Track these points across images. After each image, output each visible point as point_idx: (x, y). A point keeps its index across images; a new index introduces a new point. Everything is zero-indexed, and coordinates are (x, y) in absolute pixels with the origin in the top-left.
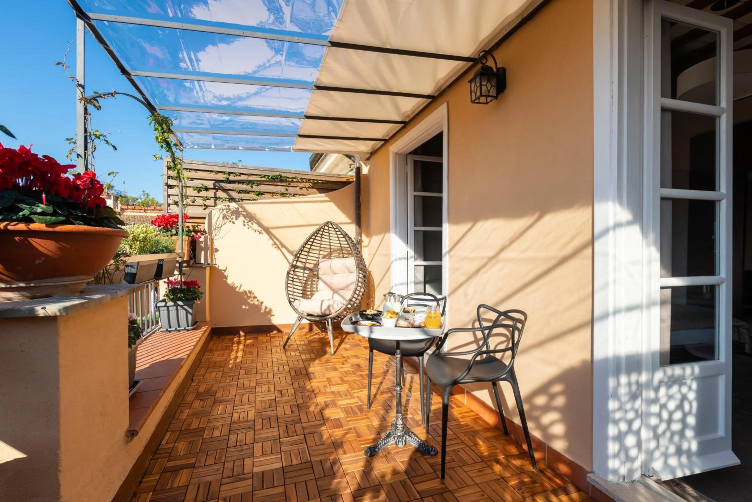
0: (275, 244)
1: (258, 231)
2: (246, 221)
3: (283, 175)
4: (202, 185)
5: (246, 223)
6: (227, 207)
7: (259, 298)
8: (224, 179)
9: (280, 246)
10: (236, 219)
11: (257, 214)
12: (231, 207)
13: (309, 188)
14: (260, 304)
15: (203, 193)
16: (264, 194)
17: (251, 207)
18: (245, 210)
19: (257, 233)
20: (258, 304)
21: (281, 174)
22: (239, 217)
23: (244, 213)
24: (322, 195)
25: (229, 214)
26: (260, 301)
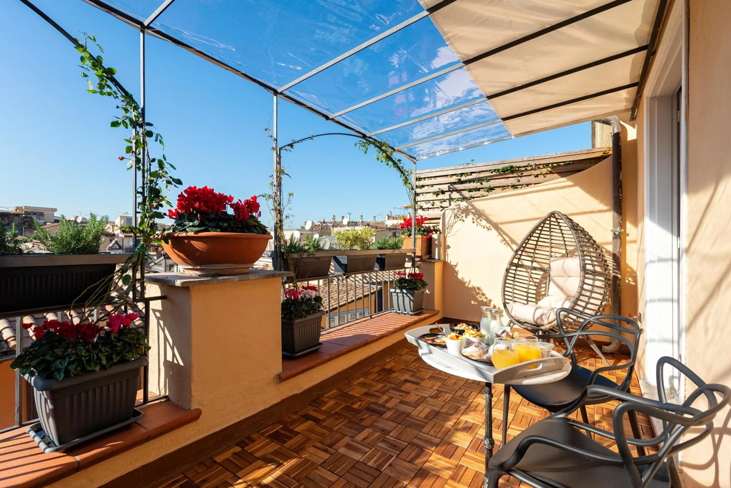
0: (505, 240)
1: (487, 228)
2: (475, 218)
3: (514, 165)
4: (439, 189)
5: (475, 221)
6: (458, 206)
7: (487, 295)
8: (457, 181)
9: (510, 242)
10: (466, 217)
11: (485, 210)
12: (461, 206)
13: (546, 174)
14: (488, 302)
15: (441, 197)
16: (494, 189)
17: (479, 204)
18: (474, 208)
19: (486, 229)
20: (487, 302)
21: (512, 164)
22: (468, 215)
23: (473, 211)
24: (564, 179)
25: (459, 213)
26: (489, 299)
